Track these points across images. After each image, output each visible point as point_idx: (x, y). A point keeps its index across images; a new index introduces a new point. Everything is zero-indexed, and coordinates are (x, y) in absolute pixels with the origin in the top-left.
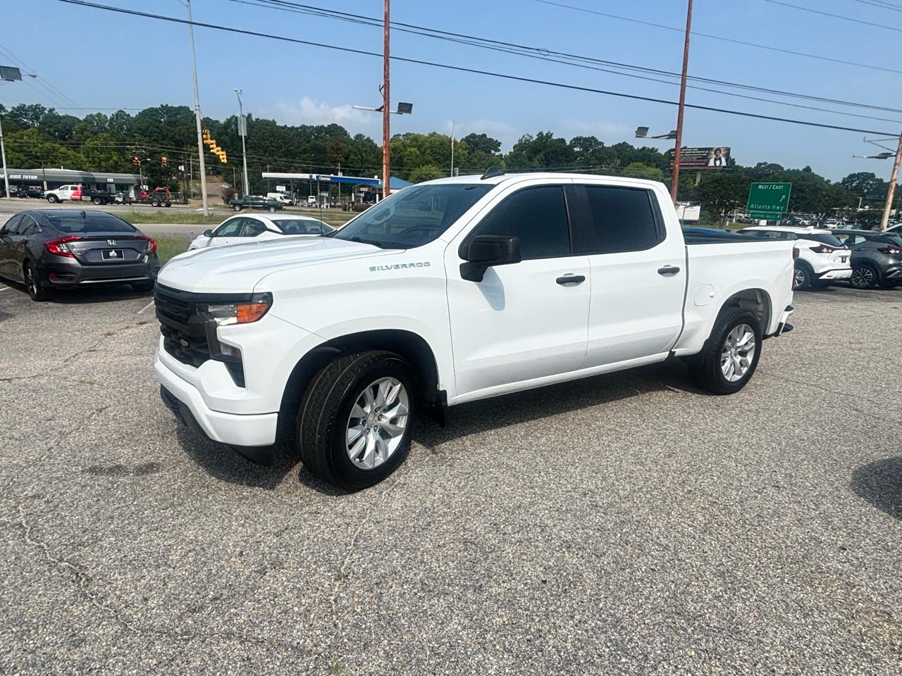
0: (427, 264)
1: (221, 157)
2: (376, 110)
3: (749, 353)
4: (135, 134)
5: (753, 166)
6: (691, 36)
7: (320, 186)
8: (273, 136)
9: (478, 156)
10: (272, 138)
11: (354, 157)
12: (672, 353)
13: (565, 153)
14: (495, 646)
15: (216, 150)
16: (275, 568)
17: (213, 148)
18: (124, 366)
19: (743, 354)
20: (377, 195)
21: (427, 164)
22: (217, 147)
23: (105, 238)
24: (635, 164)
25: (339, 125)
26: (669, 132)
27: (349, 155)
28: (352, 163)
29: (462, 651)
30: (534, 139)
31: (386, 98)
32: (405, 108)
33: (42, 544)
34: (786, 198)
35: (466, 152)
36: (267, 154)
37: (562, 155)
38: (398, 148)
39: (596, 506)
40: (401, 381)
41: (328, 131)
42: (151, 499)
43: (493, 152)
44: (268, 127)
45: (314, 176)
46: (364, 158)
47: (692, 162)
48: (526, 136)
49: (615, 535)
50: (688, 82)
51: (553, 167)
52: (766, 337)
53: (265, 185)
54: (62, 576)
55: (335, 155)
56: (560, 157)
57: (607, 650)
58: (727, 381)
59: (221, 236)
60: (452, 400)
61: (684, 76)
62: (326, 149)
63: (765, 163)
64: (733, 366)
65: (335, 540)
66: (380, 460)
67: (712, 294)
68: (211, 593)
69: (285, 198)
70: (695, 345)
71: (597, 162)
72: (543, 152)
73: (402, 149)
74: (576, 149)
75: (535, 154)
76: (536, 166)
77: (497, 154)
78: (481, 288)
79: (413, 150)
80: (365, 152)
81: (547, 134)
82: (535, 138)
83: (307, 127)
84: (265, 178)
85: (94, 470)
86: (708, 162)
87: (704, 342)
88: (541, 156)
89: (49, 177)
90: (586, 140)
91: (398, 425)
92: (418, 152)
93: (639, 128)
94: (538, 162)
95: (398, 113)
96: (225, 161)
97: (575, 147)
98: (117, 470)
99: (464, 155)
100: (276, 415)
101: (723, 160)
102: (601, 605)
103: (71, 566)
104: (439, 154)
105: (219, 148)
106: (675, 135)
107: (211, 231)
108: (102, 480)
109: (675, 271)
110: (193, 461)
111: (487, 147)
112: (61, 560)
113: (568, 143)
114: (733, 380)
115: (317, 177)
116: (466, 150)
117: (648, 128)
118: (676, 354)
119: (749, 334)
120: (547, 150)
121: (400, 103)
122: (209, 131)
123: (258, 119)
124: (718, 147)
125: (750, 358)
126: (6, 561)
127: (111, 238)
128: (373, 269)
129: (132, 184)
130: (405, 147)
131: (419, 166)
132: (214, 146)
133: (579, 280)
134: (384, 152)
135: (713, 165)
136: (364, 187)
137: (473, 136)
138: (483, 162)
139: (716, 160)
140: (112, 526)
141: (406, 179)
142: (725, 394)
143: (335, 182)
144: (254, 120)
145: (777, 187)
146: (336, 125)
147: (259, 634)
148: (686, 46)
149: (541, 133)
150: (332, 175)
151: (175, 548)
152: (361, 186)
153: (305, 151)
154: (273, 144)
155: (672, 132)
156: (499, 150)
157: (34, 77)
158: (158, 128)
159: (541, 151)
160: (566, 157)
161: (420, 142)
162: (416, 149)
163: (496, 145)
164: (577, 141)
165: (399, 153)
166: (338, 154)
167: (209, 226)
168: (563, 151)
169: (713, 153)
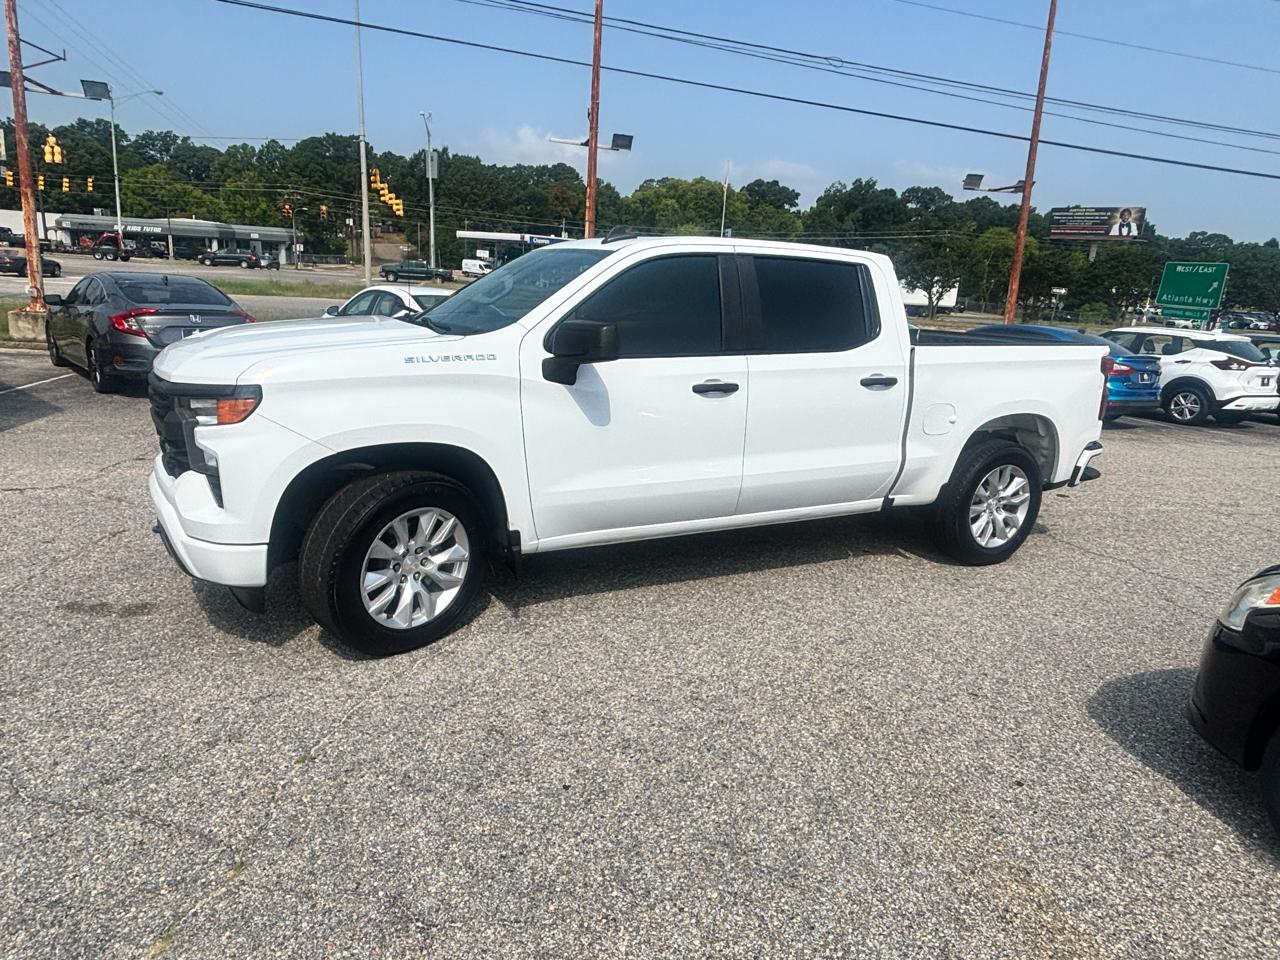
0: (493, 357)
1: (395, 208)
2: (582, 144)
3: (1020, 508)
4: (290, 173)
5: (1184, 236)
6: (1054, 37)
8: (476, 179)
9: (764, 213)
10: (474, 183)
12: (888, 502)
13: (893, 210)
14: (455, 859)
15: (388, 197)
16: (230, 741)
17: (384, 195)
19: (1011, 508)
21: (688, 222)
22: (390, 192)
23: (187, 313)
24: (998, 229)
26: (1014, 183)
27: (578, 208)
29: (409, 861)
30: (848, 189)
31: (594, 129)
32: (622, 142)
34: (1220, 286)
35: (746, 206)
36: (466, 205)
37: (889, 212)
38: (648, 198)
40: (454, 513)
41: (553, 173)
42: (123, 647)
43: (787, 207)
44: (468, 167)
45: (527, 237)
47: (1084, 229)
48: (837, 185)
49: (700, 738)
50: (1046, 107)
51: (875, 230)
52: (1051, 486)
53: (460, 248)
55: (560, 208)
56: (886, 217)
57: (600, 879)
58: (981, 546)
60: (528, 544)
61: (1040, 97)
62: (547, 200)
63: (1204, 233)
64: (991, 525)
66: (421, 618)
67: (953, 418)
68: (138, 763)
69: (486, 266)
70: (926, 490)
71: (940, 224)
72: (861, 208)
73: (654, 200)
74: (910, 205)
75: (848, 212)
76: (848, 228)
77: (793, 210)
78: (573, 393)
79: (670, 202)
81: (868, 183)
82: (850, 187)
83: (525, 168)
84: (461, 238)
85: (72, 607)
86: (1108, 231)
87: (940, 486)
88: (857, 214)
89: (176, 230)
90: (926, 191)
91: (455, 574)
92: (677, 206)
93: (969, 176)
94: (851, 223)
95: (612, 149)
96: (401, 213)
97: (909, 202)
98: (102, 608)
99: (743, 210)
100: (266, 547)
101: (1134, 226)
102: (625, 823)
104: (705, 208)
105: (393, 195)
106: (1023, 187)
107: (338, 308)
108: (76, 620)
109: (890, 382)
111: (779, 200)
113: (899, 195)
114: (990, 546)
115: (531, 238)
116: (746, 203)
117: (982, 177)
118: (895, 503)
119: (1020, 480)
120: (867, 206)
121: (614, 135)
122: (378, 172)
123: (456, 155)
124: (1126, 206)
125: (1021, 516)
127: (196, 313)
128: (410, 360)
129: (284, 242)
130: (658, 198)
131: (677, 225)
132: (386, 191)
133: (729, 389)
134: (588, 205)
135: (1117, 234)
137: (759, 183)
138: (769, 221)
139: (1121, 226)
140: (60, 675)
142: (978, 565)
144: (451, 156)
145: (1206, 270)
146: (565, 165)
147: (169, 816)
148: (1045, 53)
149: (859, 181)
150: (553, 236)
151: (122, 706)
153: (518, 202)
154: (475, 190)
155: (1020, 182)
156: (797, 205)
157: (160, 93)
158: (320, 165)
159: (856, 207)
160: (895, 216)
161: (680, 192)
162: (674, 201)
163: (792, 197)
164: (913, 193)
165: (650, 206)
166: (564, 206)
167: (335, 302)
168: (890, 207)
169: (1118, 215)
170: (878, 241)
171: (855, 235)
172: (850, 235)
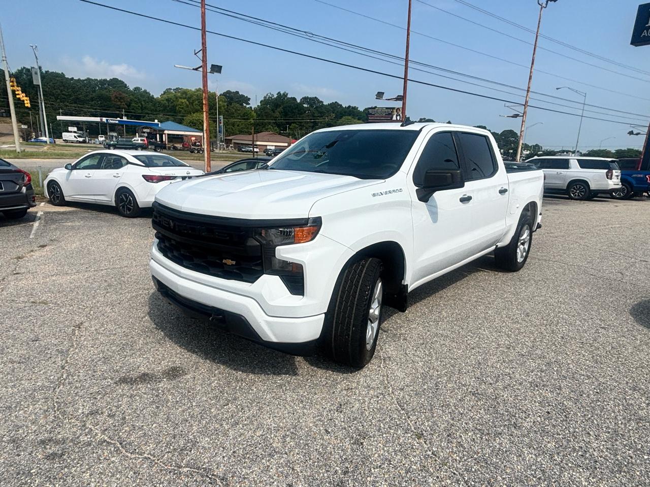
0: (401, 190)
1: (26, 102)
2: (193, 69)
3: (526, 244)
7: (109, 127)
8: (64, 86)
9: (235, 107)
10: (63, 88)
11: (135, 105)
12: (497, 246)
13: (297, 108)
14: (567, 464)
15: (22, 96)
16: (365, 438)
17: (19, 94)
18: (61, 285)
20: (158, 135)
21: (197, 112)
22: (22, 93)
24: (347, 117)
25: (119, 79)
27: (130, 103)
28: (133, 109)
29: (552, 473)
31: (204, 60)
32: (217, 69)
33: (145, 455)
35: (226, 104)
36: (58, 101)
37: (295, 109)
38: (170, 98)
39: (524, 356)
40: (382, 279)
41: (110, 83)
43: (245, 105)
44: (57, 78)
45: (104, 119)
46: (144, 106)
47: (381, 117)
48: (269, 95)
49: (554, 373)
51: (290, 117)
53: (58, 126)
54: (196, 481)
55: (119, 103)
56: (294, 110)
57: (630, 452)
58: (518, 262)
59: (79, 169)
60: (410, 288)
62: (111, 98)
63: (425, 119)
64: (520, 252)
65: (385, 408)
67: (518, 206)
68: (338, 468)
69: (79, 136)
71: (319, 115)
72: (282, 107)
73: (174, 99)
74: (305, 106)
75: (276, 108)
76: (277, 116)
77: (248, 106)
78: (428, 207)
79: (183, 101)
80: (144, 101)
81: (284, 94)
82: (275, 96)
83: (92, 80)
84: (60, 120)
85: (126, 381)
86: (392, 117)
87: (512, 237)
88: (281, 109)
90: (311, 99)
92: (188, 103)
93: (379, 93)
94: (278, 113)
95: (212, 73)
96: (29, 105)
97: (304, 104)
99: (224, 106)
100: (324, 315)
101: (401, 116)
103: (194, 470)
105: (24, 95)
106: (402, 98)
107: (71, 164)
109: (505, 191)
110: (208, 362)
111: (240, 101)
112: (180, 467)
113: (299, 101)
115: (107, 120)
116: (225, 102)
117: (384, 93)
119: (528, 231)
120: (285, 105)
121: (212, 65)
122: (15, 80)
123: (48, 71)
124: (398, 107)
126: (127, 477)
128: (374, 195)
130: (176, 98)
131: (191, 114)
132: (20, 92)
133: (469, 199)
134: (204, 102)
135: (395, 119)
136: (146, 128)
137: (229, 92)
139: (397, 116)
140: (195, 428)
141: (180, 123)
143: (121, 124)
144: (44, 72)
146: (117, 79)
149: (279, 93)
150: (118, 119)
151: (269, 436)
152: (143, 128)
153: (92, 99)
154: (64, 92)
155: (400, 96)
156: (249, 104)
159: (280, 106)
160: (299, 111)
161: (188, 96)
162: (186, 100)
163: (247, 100)
164: (305, 99)
165: (172, 103)
166: (122, 102)
167: (68, 161)
168: (296, 106)
169: (395, 111)
170: (294, 123)
171: (281, 120)
172: (279, 120)
